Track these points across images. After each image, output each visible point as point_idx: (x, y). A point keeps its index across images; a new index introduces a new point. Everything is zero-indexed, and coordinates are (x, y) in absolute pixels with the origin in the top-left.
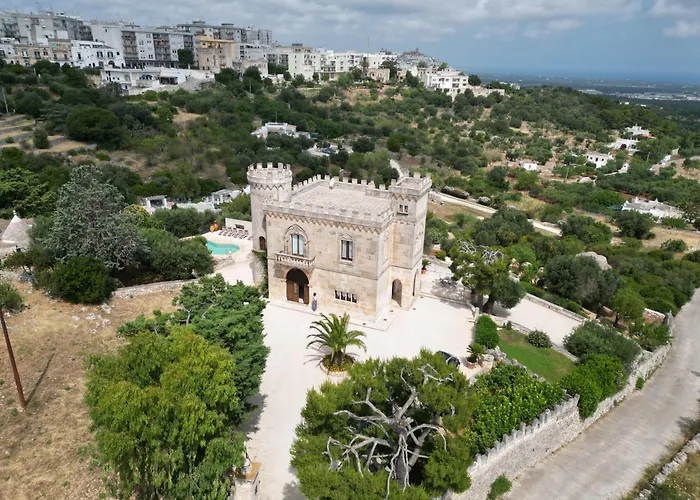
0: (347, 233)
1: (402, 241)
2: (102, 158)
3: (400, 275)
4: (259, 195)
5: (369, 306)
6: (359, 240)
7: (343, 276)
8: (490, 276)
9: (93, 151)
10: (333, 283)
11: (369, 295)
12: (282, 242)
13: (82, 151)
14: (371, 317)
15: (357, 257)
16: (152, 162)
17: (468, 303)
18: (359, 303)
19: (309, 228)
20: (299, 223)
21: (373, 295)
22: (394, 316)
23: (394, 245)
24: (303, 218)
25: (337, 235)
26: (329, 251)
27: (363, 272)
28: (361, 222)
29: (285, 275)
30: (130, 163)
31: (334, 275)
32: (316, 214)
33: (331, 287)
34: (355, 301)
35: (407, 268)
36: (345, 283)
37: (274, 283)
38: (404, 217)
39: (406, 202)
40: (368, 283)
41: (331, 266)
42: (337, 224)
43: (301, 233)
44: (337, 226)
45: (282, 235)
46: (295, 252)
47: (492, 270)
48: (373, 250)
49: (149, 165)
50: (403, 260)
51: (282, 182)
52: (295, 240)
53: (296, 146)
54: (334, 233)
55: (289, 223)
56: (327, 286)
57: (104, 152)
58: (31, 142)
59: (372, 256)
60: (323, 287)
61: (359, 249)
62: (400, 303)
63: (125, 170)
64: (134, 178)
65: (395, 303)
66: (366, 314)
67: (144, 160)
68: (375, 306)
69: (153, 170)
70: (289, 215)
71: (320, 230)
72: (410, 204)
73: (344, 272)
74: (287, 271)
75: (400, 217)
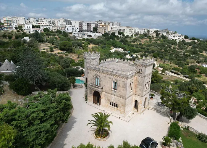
0: (115, 78)
1: (139, 84)
2: (66, 55)
3: (138, 98)
4: (86, 62)
5: (122, 110)
6: (119, 82)
7: (113, 96)
8: (179, 104)
9: (64, 53)
10: (109, 98)
11: (122, 105)
12: (92, 81)
13: (62, 53)
14: (123, 115)
15: (119, 88)
16: (79, 57)
17: (169, 115)
18: (119, 108)
19: (101, 75)
20: (98, 73)
21: (124, 106)
22: (134, 116)
23: (136, 86)
24: (99, 71)
25: (111, 79)
26: (108, 85)
27: (120, 95)
28: (120, 74)
29: (93, 93)
30: (73, 57)
31: (110, 95)
32: (104, 70)
33: (109, 100)
34: (117, 107)
35: (141, 96)
36: (114, 99)
37: (89, 96)
38: (140, 74)
39: (141, 68)
40: (122, 100)
41: (109, 91)
42: (111, 74)
43: (98, 77)
44: (111, 75)
45: (92, 77)
46: (97, 84)
47: (180, 102)
48: (124, 87)
49: (78, 58)
50: (139, 92)
51: (95, 58)
52: (97, 80)
53: (122, 55)
54: (110, 78)
55: (95, 73)
56: (107, 99)
57: (67, 54)
58: (49, 50)
59: (124, 89)
60: (105, 100)
61: (119, 86)
62: (137, 110)
63: (71, 58)
64: (73, 61)
65: (136, 110)
66: (121, 113)
67: (77, 56)
68: (125, 110)
69: (79, 59)
70: (95, 70)
71: (105, 77)
72: (143, 69)
73: (113, 94)
74: (93, 92)
75: (138, 74)
